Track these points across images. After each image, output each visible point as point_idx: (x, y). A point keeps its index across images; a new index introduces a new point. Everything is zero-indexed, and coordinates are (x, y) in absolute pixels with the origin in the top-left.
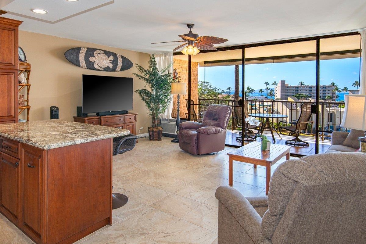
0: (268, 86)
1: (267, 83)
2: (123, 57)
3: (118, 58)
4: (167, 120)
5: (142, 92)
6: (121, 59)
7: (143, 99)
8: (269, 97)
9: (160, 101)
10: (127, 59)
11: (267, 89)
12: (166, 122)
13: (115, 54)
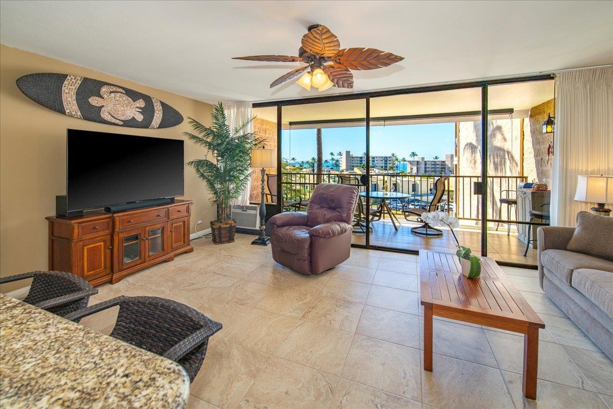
0: (333, 156)
1: (332, 154)
2: (163, 104)
3: (155, 104)
4: (243, 208)
5: (199, 164)
6: (161, 107)
7: (202, 175)
8: (335, 168)
9: (232, 179)
10: (171, 108)
11: (333, 159)
12: (240, 211)
13: (149, 97)
